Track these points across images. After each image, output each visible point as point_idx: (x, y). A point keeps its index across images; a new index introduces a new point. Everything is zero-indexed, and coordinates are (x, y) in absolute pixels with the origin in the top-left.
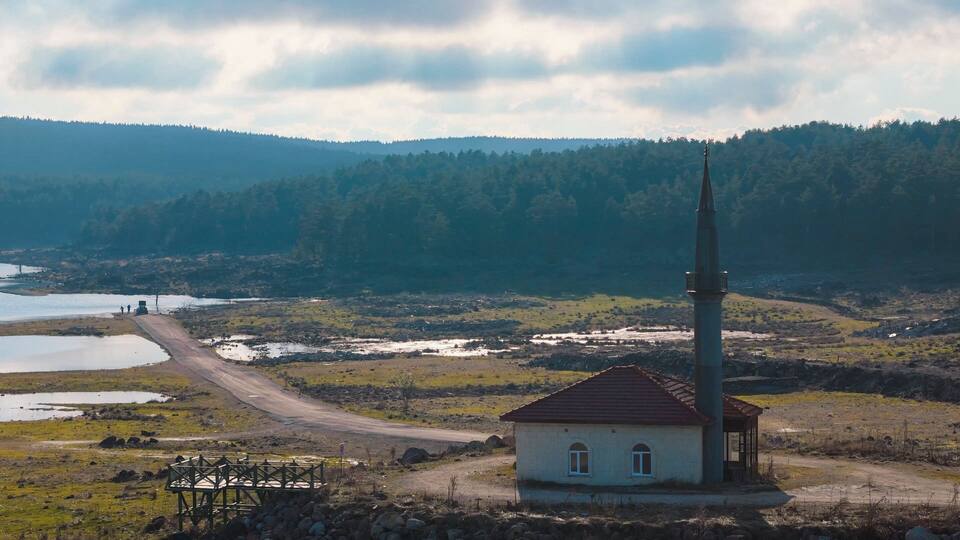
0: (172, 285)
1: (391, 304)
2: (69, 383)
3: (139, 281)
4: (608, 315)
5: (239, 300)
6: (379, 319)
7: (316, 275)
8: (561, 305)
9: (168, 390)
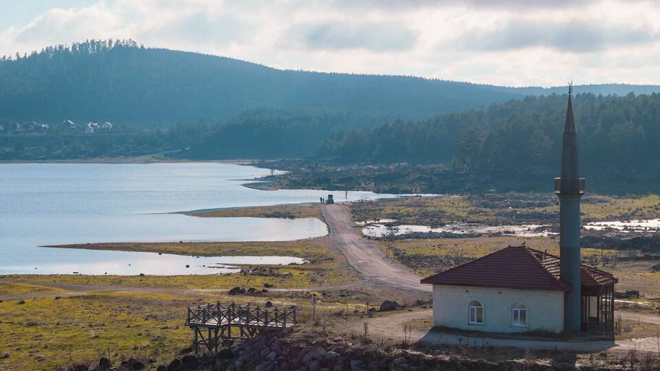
0: (363, 185)
1: (501, 199)
2: (246, 250)
3: (341, 181)
4: (651, 209)
5: (403, 195)
6: (488, 210)
7: (462, 178)
8: (621, 202)
9: (310, 256)
